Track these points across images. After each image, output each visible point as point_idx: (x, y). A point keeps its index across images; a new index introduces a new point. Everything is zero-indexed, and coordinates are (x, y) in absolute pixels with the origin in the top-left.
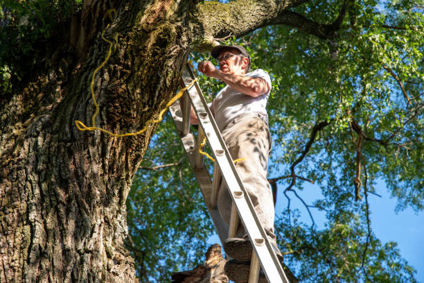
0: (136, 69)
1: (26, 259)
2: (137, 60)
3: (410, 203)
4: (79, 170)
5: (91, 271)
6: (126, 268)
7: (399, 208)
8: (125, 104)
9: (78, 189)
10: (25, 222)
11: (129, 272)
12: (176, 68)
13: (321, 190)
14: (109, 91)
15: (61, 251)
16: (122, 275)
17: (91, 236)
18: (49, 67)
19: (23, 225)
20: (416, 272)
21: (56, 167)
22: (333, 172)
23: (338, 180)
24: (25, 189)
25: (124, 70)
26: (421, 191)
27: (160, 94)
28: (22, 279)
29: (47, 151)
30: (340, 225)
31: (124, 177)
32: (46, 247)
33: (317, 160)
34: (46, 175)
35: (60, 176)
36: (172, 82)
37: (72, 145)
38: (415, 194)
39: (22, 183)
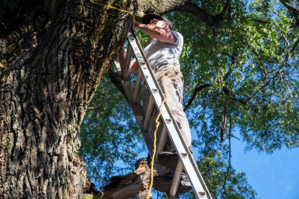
0: (96, 26)
1: (10, 156)
2: (97, 20)
3: (255, 146)
4: (51, 95)
5: (58, 168)
6: (81, 169)
7: (248, 149)
8: (87, 51)
9: (50, 109)
10: (9, 131)
11: (83, 172)
12: (125, 28)
13: (196, 133)
14: (76, 40)
15: (36, 153)
16: (78, 174)
17: (58, 144)
18: (28, 21)
19: (8, 132)
20: (256, 194)
21: (34, 92)
22: (206, 121)
23: (208, 127)
24: (10, 107)
25: (88, 26)
26: (263, 138)
27: (112, 46)
28: (7, 171)
29: (28, 80)
30: (209, 158)
31: (82, 104)
32: (25, 149)
33: (195, 112)
34: (26, 97)
35: (37, 99)
36: (121, 38)
37: (46, 77)
38: (259, 140)
39: (8, 102)
